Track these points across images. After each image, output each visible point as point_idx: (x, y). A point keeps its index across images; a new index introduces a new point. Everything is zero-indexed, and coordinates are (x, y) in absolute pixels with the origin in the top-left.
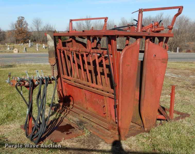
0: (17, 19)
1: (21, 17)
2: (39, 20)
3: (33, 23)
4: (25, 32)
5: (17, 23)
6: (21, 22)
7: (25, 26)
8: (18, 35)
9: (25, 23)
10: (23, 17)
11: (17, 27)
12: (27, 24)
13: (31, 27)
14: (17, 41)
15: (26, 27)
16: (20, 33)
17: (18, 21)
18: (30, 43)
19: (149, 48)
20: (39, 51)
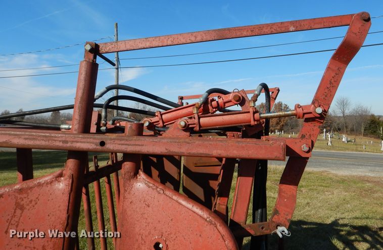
2: (346, 100)
3: (337, 104)
18: (324, 134)
19: (131, 203)
20: (333, 146)
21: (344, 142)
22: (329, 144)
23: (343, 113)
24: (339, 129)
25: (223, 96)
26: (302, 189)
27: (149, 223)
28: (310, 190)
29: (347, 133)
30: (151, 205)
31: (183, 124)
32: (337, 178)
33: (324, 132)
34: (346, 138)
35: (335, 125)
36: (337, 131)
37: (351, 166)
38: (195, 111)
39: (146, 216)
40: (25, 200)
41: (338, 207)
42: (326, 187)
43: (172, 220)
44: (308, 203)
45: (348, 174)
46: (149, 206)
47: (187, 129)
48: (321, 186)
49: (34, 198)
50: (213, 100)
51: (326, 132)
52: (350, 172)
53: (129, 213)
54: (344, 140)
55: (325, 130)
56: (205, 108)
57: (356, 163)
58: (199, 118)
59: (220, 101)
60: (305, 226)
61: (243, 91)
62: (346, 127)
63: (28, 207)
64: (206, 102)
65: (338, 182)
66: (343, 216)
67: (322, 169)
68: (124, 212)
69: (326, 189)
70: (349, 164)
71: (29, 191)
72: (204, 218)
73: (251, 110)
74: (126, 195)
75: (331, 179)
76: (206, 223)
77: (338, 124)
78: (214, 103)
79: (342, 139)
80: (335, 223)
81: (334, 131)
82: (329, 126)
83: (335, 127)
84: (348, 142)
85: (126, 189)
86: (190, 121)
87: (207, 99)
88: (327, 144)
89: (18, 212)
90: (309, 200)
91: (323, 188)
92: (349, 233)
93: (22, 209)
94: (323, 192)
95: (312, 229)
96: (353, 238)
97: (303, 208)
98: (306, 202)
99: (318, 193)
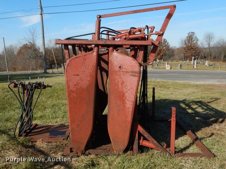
0: (187, 35)
1: (191, 32)
2: (211, 34)
3: (204, 38)
4: (194, 48)
5: (186, 39)
6: (191, 37)
7: (194, 42)
8: (187, 51)
9: (196, 38)
10: (194, 33)
11: (186, 44)
12: (197, 40)
13: (202, 42)
14: (186, 58)
15: (196, 42)
16: (189, 50)
17: (187, 37)
18: (193, 60)
20: (197, 69)
21: (206, 66)
22: (195, 67)
23: (209, 44)
24: (205, 57)
25: (135, 29)
27: (118, 62)
28: (175, 88)
29: (210, 60)
30: (118, 58)
31: (124, 37)
33: (193, 59)
34: (208, 63)
35: (202, 54)
37: (206, 79)
38: (127, 34)
39: (117, 60)
42: (184, 87)
43: (124, 61)
47: (125, 39)
49: (88, 57)
50: (132, 31)
51: (194, 59)
52: (204, 82)
53: (112, 60)
54: (206, 64)
55: (193, 58)
56: (130, 33)
57: (210, 78)
58: (129, 36)
59: (134, 31)
60: (168, 101)
61: (141, 28)
62: (211, 56)
63: (87, 59)
64: (130, 32)
65: (194, 86)
66: (190, 98)
68: (111, 60)
70: (205, 78)
73: (143, 33)
74: (111, 56)
75: (189, 85)
77: (205, 53)
78: (132, 32)
81: (201, 58)
82: (197, 55)
83: (202, 56)
84: (209, 66)
86: (126, 37)
87: (130, 30)
88: (194, 67)
89: (84, 61)
90: (173, 92)
91: (182, 88)
92: (190, 103)
93: (85, 60)
94: (182, 89)
95: (171, 102)
96: (191, 104)
97: (169, 95)
98: (171, 93)
99: (179, 90)
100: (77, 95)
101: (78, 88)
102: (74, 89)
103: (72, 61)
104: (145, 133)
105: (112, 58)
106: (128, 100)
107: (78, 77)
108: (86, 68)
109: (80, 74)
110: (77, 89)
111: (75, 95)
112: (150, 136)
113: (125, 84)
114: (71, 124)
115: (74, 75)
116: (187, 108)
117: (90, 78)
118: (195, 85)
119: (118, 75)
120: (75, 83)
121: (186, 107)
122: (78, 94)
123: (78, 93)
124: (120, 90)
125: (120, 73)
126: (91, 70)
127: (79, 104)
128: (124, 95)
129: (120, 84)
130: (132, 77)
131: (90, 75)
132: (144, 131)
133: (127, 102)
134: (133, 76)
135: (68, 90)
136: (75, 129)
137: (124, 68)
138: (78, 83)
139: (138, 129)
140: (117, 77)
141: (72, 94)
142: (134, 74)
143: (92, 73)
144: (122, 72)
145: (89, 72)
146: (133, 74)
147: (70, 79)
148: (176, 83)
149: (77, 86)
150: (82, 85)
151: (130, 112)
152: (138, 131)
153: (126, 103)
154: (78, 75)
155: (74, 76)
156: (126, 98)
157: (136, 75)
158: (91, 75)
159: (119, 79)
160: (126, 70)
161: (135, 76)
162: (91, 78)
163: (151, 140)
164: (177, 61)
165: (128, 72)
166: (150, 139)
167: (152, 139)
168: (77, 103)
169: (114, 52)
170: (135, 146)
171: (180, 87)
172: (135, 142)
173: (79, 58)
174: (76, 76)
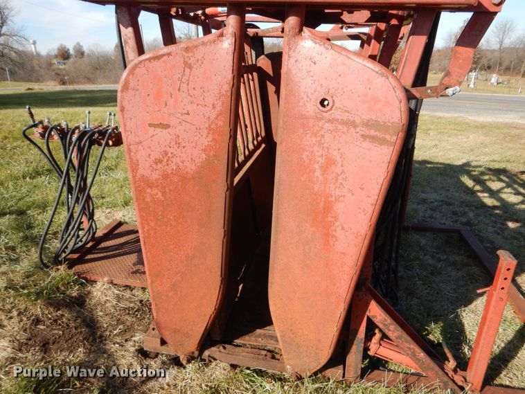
19: (296, 61)
20: (475, 89)
21: (492, 84)
22: (472, 86)
24: (489, 67)
26: (429, 132)
27: (315, 81)
28: (440, 133)
29: (499, 72)
30: (317, 63)
32: (476, 124)
34: (496, 78)
35: (484, 61)
36: (486, 70)
39: (312, 74)
40: (192, 59)
41: (472, 150)
42: (460, 131)
43: (340, 76)
44: (436, 145)
45: (490, 120)
46: (315, 63)
48: (454, 130)
49: (200, 58)
53: (294, 72)
54: (493, 81)
60: (429, 166)
62: (500, 64)
63: (195, 66)
65: (476, 127)
66: (478, 159)
67: (456, 115)
68: (289, 71)
69: (459, 133)
71: (194, 50)
72: (375, 71)
74: (292, 54)
75: (467, 123)
76: (378, 75)
77: (490, 60)
79: (491, 80)
80: (467, 164)
81: (481, 69)
83: (484, 64)
84: (498, 83)
85: (291, 47)
88: (469, 85)
89: (187, 70)
90: (437, 143)
91: (456, 132)
92: (482, 173)
93: (190, 67)
94: (456, 135)
95: (438, 168)
96: (486, 177)
97: (430, 149)
98: (434, 144)
99: (450, 136)
100: (164, 194)
101: (170, 172)
102: (155, 176)
103: (137, 70)
104: (392, 327)
105: (292, 61)
106: (343, 228)
107: (165, 131)
108: (192, 99)
109: (173, 121)
110: (165, 176)
111: (160, 194)
112: (405, 335)
113: (338, 170)
114: (152, 282)
115: (150, 125)
116: (478, 188)
117: (210, 139)
118: (478, 125)
119: (315, 134)
120: (156, 154)
121: (474, 186)
122: (170, 190)
123: (167, 189)
124: (316, 188)
125: (321, 124)
126: (214, 106)
127: (173, 223)
128: (328, 208)
129: (317, 166)
130: (366, 144)
131: (209, 129)
132: (389, 320)
133: (339, 232)
134: (373, 139)
135: (134, 177)
136: (167, 296)
137: (336, 105)
138: (166, 153)
139: (368, 313)
140: (309, 140)
141: (149, 190)
142: (378, 134)
143: (216, 118)
144: (329, 121)
145: (207, 115)
146: (372, 133)
147: (137, 140)
148: (438, 118)
149: (164, 163)
150: (183, 162)
151: (347, 269)
152: (368, 316)
153: (334, 236)
154: (166, 126)
155: (152, 129)
156: (336, 219)
157: (388, 137)
158: (213, 126)
159: (316, 148)
160: (345, 116)
161: (382, 142)
162: (214, 139)
163: (410, 348)
164: (435, 74)
165: (354, 124)
166: (407, 345)
167: (412, 346)
168: (166, 220)
169: (305, 39)
170: (354, 359)
171: (451, 129)
172: (354, 348)
173: (165, 58)
174: (158, 130)
